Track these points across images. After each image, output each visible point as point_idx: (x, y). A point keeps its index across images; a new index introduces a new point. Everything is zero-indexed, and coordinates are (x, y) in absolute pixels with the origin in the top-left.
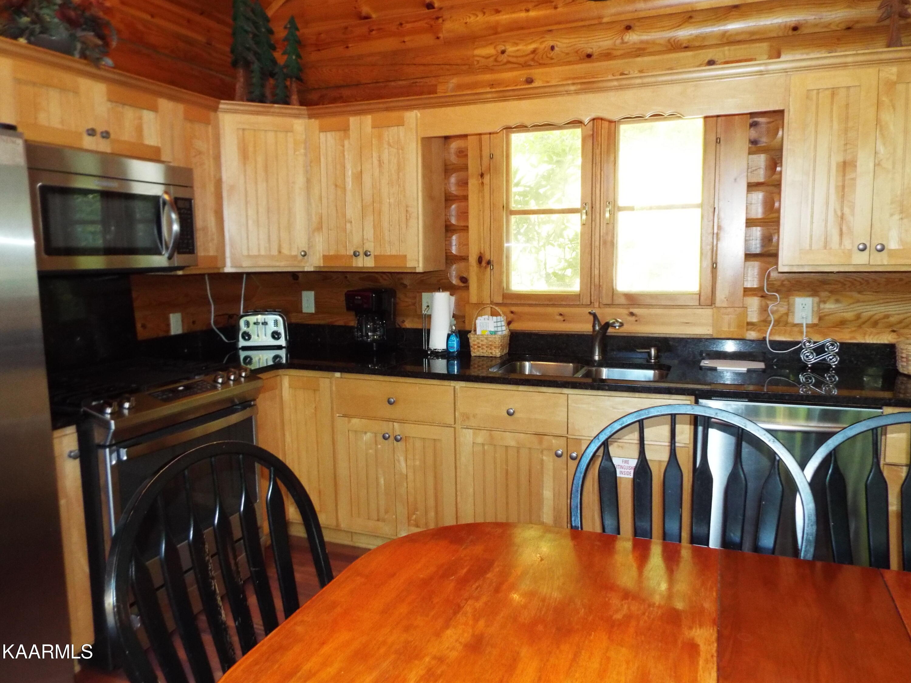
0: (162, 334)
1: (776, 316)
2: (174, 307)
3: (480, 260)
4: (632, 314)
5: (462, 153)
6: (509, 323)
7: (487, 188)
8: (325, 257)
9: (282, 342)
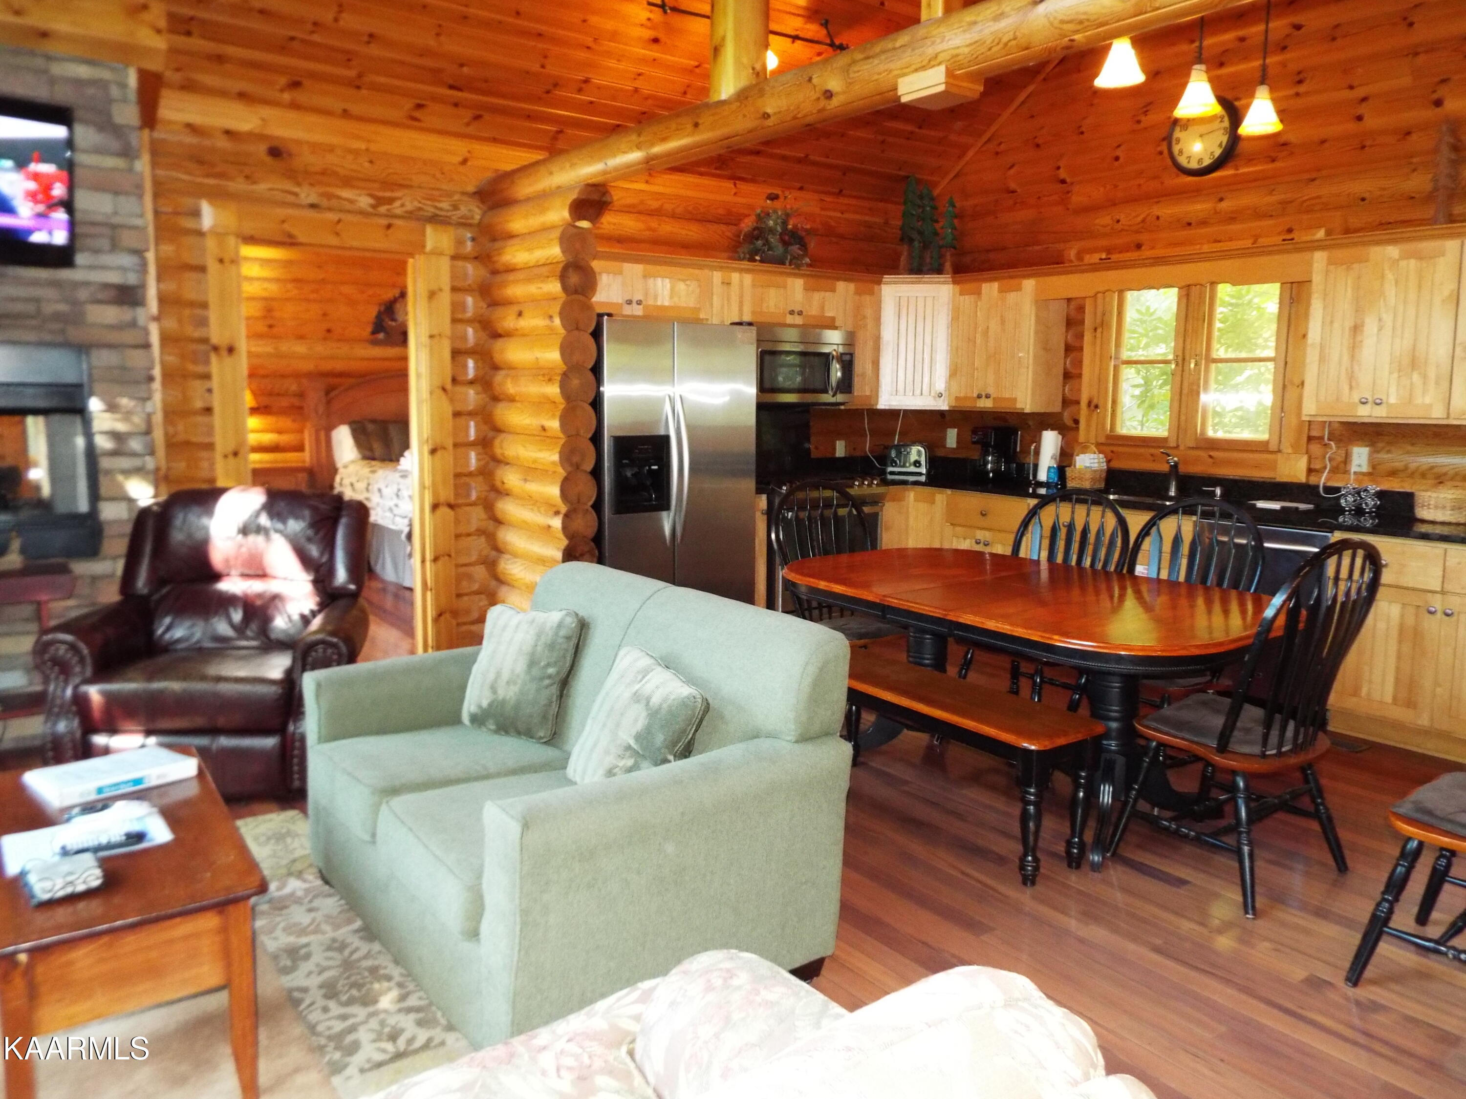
0: (829, 455)
1: (1334, 464)
2: (840, 435)
3: (1089, 404)
4: (1211, 457)
5: (1081, 309)
6: (1109, 461)
7: (1098, 341)
8: (957, 399)
9: (924, 471)
